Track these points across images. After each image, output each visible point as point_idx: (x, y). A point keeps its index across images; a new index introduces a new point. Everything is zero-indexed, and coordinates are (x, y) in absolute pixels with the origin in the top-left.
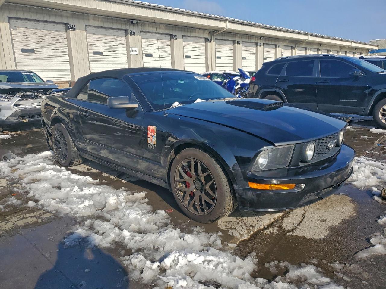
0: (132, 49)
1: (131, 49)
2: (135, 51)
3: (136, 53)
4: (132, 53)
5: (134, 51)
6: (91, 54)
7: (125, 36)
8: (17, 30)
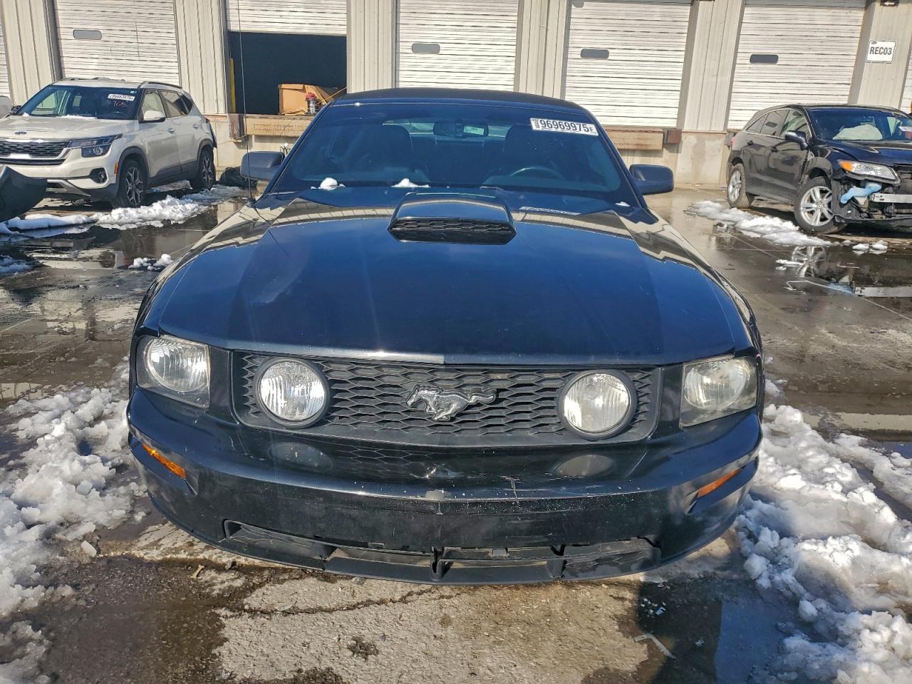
0: (875, 46)
1: (871, 45)
2: (886, 51)
3: (888, 58)
4: (871, 57)
5: (882, 50)
6: (743, 59)
7: (864, 6)
8: (584, 7)
